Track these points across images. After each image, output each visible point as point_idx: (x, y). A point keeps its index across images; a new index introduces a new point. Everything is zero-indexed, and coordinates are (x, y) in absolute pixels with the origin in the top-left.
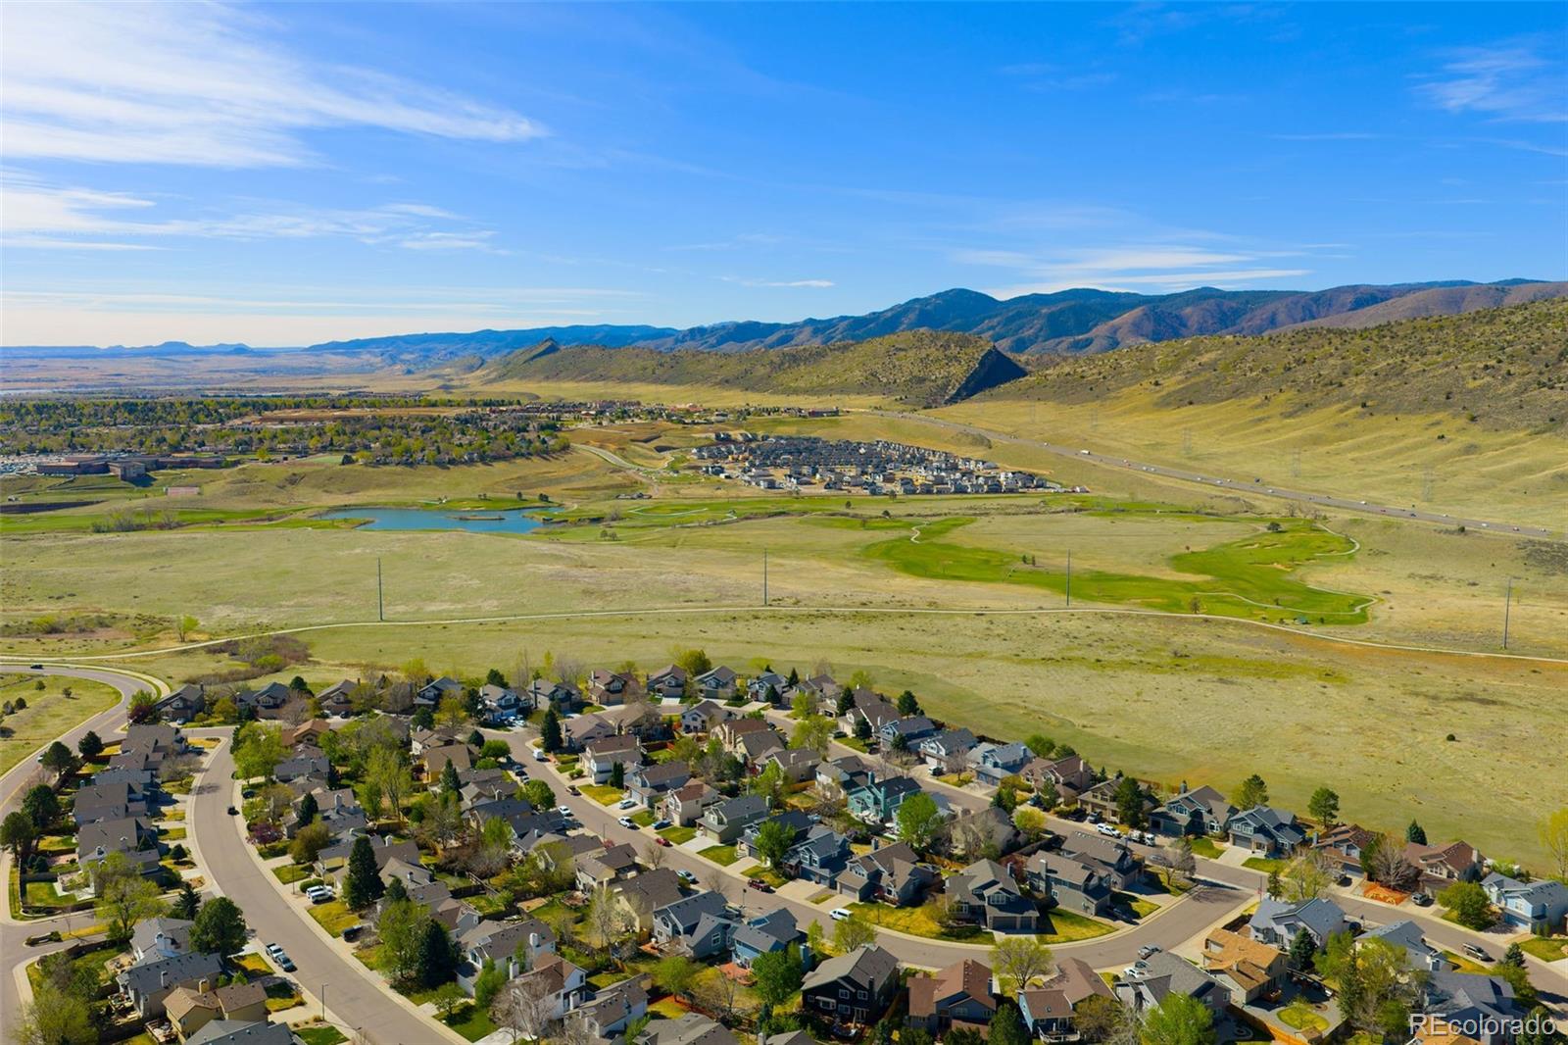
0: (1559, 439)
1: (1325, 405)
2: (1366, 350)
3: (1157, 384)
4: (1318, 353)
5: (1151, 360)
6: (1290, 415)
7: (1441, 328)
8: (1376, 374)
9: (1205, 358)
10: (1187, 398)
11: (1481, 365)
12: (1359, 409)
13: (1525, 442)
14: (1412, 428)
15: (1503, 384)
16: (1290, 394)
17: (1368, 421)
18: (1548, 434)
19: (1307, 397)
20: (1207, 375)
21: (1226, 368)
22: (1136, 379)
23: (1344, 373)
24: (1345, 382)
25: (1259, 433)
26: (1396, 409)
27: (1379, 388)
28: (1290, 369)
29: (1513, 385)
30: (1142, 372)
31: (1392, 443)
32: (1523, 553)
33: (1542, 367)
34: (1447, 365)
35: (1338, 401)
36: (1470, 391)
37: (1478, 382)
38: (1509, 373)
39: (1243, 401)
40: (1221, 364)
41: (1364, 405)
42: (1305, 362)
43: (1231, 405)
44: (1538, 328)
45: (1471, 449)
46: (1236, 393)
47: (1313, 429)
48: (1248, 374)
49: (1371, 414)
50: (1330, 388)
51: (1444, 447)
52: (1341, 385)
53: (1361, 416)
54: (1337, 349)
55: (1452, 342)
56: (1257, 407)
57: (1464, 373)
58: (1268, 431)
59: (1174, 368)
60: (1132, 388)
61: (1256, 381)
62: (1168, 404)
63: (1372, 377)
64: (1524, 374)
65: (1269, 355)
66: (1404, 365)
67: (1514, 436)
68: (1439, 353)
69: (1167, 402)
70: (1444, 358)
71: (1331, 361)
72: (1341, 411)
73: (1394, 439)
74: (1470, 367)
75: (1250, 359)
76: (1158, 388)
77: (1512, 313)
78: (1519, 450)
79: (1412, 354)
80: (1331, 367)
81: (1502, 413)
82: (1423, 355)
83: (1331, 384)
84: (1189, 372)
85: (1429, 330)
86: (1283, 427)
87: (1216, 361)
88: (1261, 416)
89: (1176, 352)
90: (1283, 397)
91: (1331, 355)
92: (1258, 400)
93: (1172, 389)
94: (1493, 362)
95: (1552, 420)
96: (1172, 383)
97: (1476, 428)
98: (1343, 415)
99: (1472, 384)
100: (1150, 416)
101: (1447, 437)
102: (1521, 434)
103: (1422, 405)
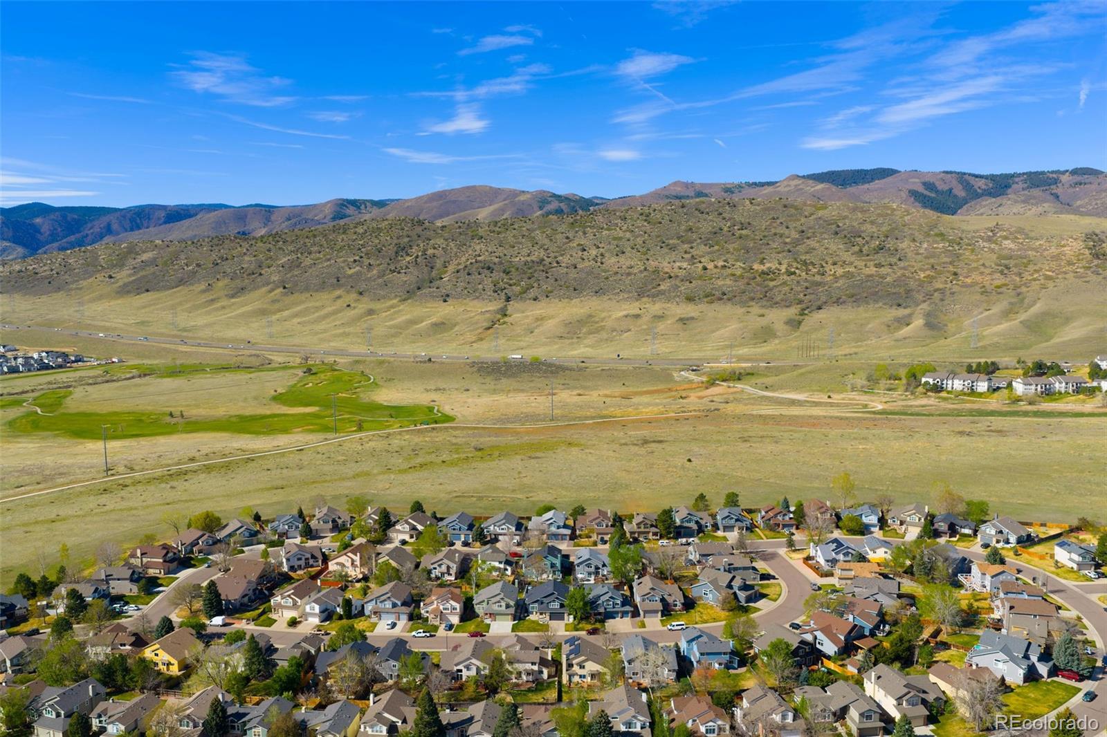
0: (418, 303)
1: (256, 288)
2: (269, 250)
3: (110, 277)
4: (235, 253)
5: (97, 259)
6: (233, 296)
7: (315, 236)
8: (283, 267)
9: (145, 257)
10: (141, 286)
11: (352, 260)
12: (281, 289)
13: (399, 306)
14: (325, 302)
15: (368, 271)
16: (227, 281)
17: (292, 298)
18: (409, 301)
19: (238, 283)
20: (152, 269)
21: (165, 264)
22: (88, 275)
23: (260, 266)
24: (263, 272)
25: (217, 309)
26: (307, 289)
27: (288, 276)
28: (217, 264)
29: (375, 272)
30: (90, 269)
31: (317, 311)
32: (475, 369)
33: (388, 260)
34: (329, 260)
35: (264, 285)
36: (351, 276)
37: (352, 271)
38: (370, 265)
39: (191, 288)
40: (159, 261)
41: (285, 288)
42: (227, 259)
43: (182, 291)
44: (376, 237)
45: (371, 312)
46: (181, 282)
47: (257, 305)
48: (185, 268)
49: (292, 293)
50: (253, 276)
51: (353, 312)
52: (261, 274)
53: (285, 294)
54: (248, 250)
55: (325, 245)
56: (204, 291)
57: (342, 265)
58: (223, 307)
59: (120, 264)
60: (90, 280)
61: (194, 273)
62: (129, 292)
63: (281, 269)
64: (379, 265)
65: (197, 254)
66: (300, 261)
67: (391, 302)
68: (320, 252)
69: (125, 291)
70: (325, 256)
71: (247, 258)
72: (270, 292)
73: (317, 309)
74: (344, 261)
75: (183, 256)
76: (112, 280)
77: (356, 227)
78: (400, 311)
79: (302, 254)
80: (248, 261)
81: (376, 289)
82: (310, 253)
83: (253, 274)
84: (134, 268)
85: (307, 237)
86: (233, 304)
87: (155, 259)
88: (211, 297)
89: (117, 253)
90: (220, 284)
91: (245, 254)
92: (203, 287)
93: (126, 280)
94: (357, 258)
95: (408, 292)
96: (124, 276)
97: (365, 299)
98: (273, 294)
99: (350, 272)
100: (119, 302)
101: (352, 305)
102: (395, 301)
103: (322, 287)
